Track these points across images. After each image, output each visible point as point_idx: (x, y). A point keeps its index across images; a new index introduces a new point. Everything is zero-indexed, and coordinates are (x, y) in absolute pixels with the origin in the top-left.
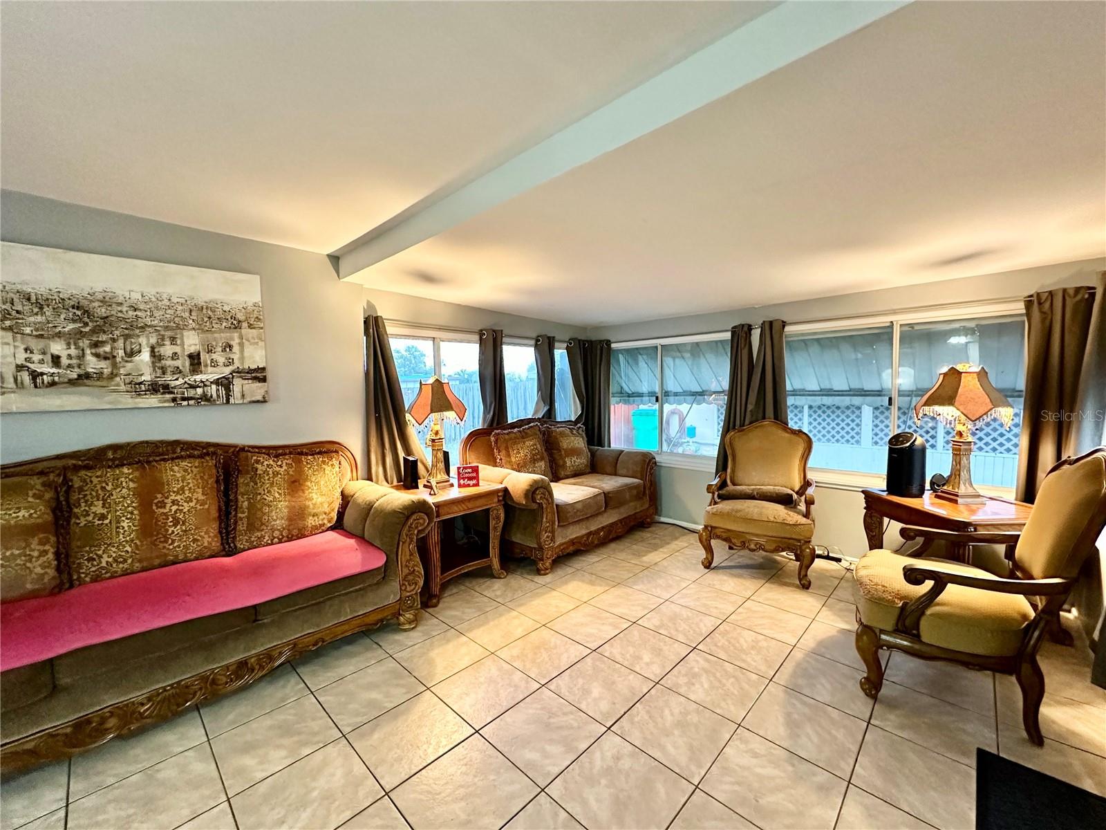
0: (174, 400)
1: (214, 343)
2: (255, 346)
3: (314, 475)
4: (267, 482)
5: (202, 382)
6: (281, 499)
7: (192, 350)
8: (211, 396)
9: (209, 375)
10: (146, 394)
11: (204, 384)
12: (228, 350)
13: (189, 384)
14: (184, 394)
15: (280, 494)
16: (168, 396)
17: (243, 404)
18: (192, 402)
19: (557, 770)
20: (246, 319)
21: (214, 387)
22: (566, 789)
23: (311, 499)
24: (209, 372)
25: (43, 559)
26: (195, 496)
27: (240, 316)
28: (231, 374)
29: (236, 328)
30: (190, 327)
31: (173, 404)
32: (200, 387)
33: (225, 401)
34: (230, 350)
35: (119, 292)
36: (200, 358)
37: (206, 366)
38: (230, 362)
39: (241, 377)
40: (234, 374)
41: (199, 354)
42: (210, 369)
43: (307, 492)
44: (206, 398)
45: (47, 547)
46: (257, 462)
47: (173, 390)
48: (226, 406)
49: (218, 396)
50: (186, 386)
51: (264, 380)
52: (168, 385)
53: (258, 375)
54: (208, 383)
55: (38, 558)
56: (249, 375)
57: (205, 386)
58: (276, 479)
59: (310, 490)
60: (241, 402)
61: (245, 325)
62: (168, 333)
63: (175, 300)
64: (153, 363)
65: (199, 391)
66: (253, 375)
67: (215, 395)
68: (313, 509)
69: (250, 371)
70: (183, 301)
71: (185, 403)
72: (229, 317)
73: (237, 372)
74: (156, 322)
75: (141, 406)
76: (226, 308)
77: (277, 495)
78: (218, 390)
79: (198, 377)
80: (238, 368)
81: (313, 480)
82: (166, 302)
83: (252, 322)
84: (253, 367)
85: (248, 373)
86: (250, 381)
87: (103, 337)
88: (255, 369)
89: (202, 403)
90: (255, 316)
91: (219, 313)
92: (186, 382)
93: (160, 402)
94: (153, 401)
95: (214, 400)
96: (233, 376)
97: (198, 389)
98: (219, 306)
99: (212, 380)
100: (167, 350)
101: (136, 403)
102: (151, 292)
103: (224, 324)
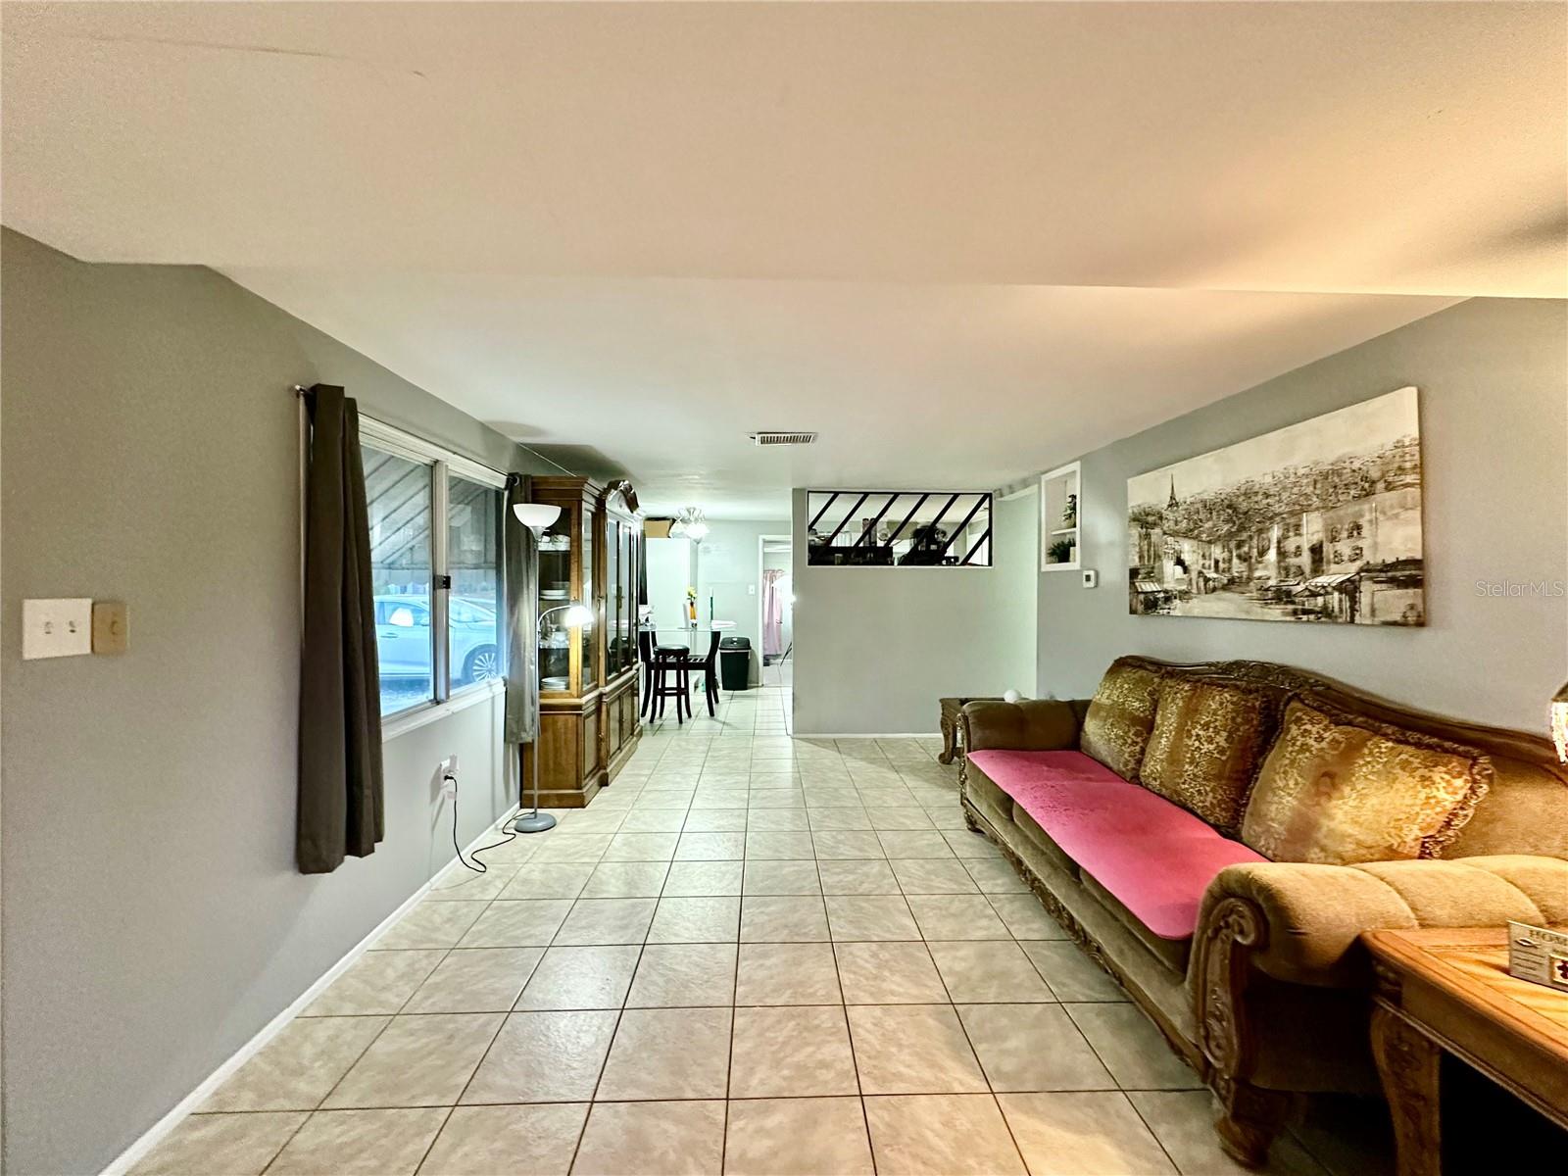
0: (1295, 613)
1: (1339, 526)
2: (1395, 521)
3: (1366, 779)
4: (1288, 756)
5: (1324, 587)
6: (1292, 792)
7: (1315, 539)
8: (1333, 611)
9: (1332, 577)
10: (1271, 603)
11: (1325, 591)
12: (1355, 533)
13: (1310, 590)
14: (1304, 605)
15: (1297, 784)
16: (1290, 607)
17: (1372, 625)
18: (1312, 617)
19: (733, 1127)
20: (1383, 476)
21: (1336, 594)
22: (707, 1118)
23: (1331, 817)
24: (1331, 572)
25: (1132, 748)
26: (1218, 739)
27: (1375, 474)
28: (1358, 573)
29: (1367, 495)
30: (1314, 507)
31: (1293, 619)
32: (1321, 595)
33: (1348, 619)
34: (1359, 534)
35: (1257, 479)
36: (1322, 552)
37: (1329, 562)
38: (1358, 553)
39: (1371, 579)
40: (1362, 574)
41: (1321, 546)
42: (1334, 567)
43: (1334, 802)
44: (1326, 613)
45: (1139, 740)
46: (1298, 721)
47: (1293, 598)
48: (1351, 627)
49: (1341, 610)
50: (1307, 593)
51: (1416, 582)
52: (1290, 591)
53: (1398, 574)
54: (1329, 589)
55: (1131, 745)
56: (1383, 575)
57: (1327, 593)
58: (1300, 756)
59: (1340, 802)
60: (1368, 622)
61: (1380, 486)
62: (1292, 521)
63: (1301, 472)
64: (1279, 562)
65: (1320, 600)
66: (1390, 574)
67: (1336, 609)
68: (1325, 837)
69: (1386, 567)
70: (1306, 471)
71: (1305, 618)
72: (1358, 480)
73: (1367, 571)
74: (1283, 508)
75: (1267, 618)
76: (1356, 465)
77: (1291, 783)
78: (1341, 600)
79: (1322, 580)
80: (1368, 563)
81: (1359, 787)
82: (1292, 479)
83: (1390, 479)
84: (1390, 560)
85: (1381, 571)
86: (1384, 586)
87: (1244, 536)
88: (1394, 563)
89: (1323, 619)
90: (1396, 465)
91: (1347, 476)
92: (1306, 589)
93: (1285, 614)
94: (1276, 612)
95: (1336, 617)
96: (1361, 577)
97: (1319, 598)
98: (1347, 465)
99: (1334, 585)
100: (1290, 545)
101: (1263, 614)
102: (1279, 469)
103: (1352, 492)
